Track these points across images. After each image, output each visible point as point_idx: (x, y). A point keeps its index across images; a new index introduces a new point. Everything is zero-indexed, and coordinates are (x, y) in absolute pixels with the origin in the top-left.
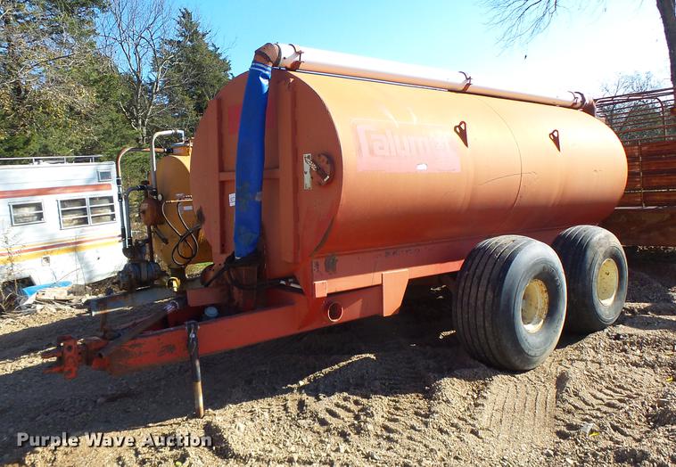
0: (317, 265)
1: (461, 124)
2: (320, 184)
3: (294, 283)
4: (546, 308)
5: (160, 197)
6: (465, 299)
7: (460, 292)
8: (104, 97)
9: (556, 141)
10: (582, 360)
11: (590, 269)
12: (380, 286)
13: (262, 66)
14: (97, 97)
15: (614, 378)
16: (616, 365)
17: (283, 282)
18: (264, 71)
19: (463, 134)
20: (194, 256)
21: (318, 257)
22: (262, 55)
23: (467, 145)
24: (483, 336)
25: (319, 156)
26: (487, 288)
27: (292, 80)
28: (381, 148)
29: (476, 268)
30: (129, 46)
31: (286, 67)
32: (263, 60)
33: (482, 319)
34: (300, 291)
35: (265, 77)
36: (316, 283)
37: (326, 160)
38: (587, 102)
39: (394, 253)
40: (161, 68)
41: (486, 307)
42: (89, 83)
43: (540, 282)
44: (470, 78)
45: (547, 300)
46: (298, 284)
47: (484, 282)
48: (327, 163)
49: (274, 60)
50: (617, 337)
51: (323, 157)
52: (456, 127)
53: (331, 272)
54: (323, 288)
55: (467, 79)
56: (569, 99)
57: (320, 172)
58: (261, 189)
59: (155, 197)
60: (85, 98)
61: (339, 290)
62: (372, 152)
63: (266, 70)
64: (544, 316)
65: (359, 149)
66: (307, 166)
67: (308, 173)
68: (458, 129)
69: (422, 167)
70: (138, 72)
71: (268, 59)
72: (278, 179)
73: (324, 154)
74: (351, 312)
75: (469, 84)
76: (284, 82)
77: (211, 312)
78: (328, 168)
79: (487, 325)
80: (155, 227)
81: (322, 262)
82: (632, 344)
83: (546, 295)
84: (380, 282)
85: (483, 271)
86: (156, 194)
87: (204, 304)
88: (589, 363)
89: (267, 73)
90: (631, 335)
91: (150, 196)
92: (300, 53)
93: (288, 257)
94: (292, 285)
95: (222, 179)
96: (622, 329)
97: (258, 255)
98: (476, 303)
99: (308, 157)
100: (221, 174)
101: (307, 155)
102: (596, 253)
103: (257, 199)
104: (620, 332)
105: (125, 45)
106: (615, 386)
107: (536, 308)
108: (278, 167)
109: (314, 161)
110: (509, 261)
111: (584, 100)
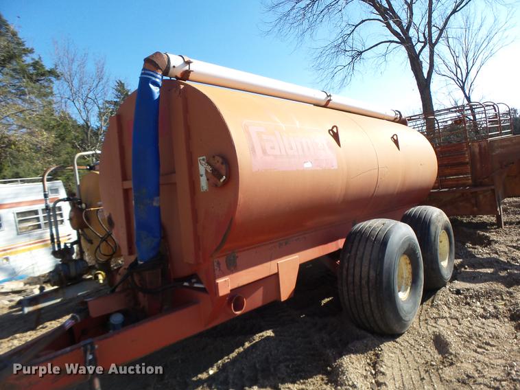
0: (219, 263)
1: (333, 127)
2: (216, 186)
3: (197, 282)
4: (410, 277)
5: (84, 206)
6: (350, 278)
7: (345, 272)
8: (62, 138)
9: (396, 142)
10: (443, 318)
11: (435, 241)
12: (277, 275)
13: (152, 73)
14: (56, 137)
15: (480, 336)
16: (469, 319)
17: (186, 284)
18: (154, 79)
19: (336, 136)
20: (114, 253)
21: (219, 257)
22: (152, 64)
23: (340, 146)
24: (369, 311)
25: (214, 157)
26: (369, 268)
27: (182, 87)
28: (273, 148)
29: (357, 251)
30: (79, 104)
31: (176, 77)
32: (152, 67)
33: (367, 295)
34: (203, 290)
35: (156, 84)
36: (219, 281)
37: (220, 160)
38: (403, 117)
39: (286, 244)
40: (103, 118)
41: (370, 285)
42: (49, 128)
43: (406, 256)
44: (330, 96)
45: (410, 271)
46: (201, 283)
47: (366, 263)
48: (222, 163)
49: (164, 68)
50: (458, 292)
51: (218, 158)
52: (329, 131)
53: (233, 267)
54: (226, 284)
55: (328, 96)
56: (393, 115)
57: (215, 173)
58: (158, 195)
59: (79, 206)
60: (46, 138)
61: (240, 285)
62: (264, 152)
63: (156, 77)
64: (410, 284)
65: (253, 150)
66: (203, 168)
67: (204, 175)
68: (331, 132)
69: (308, 165)
70: (87, 121)
71: (157, 67)
72: (175, 184)
73: (218, 156)
74: (253, 302)
75: (330, 100)
76: (175, 89)
77: (117, 319)
78: (223, 169)
79: (372, 301)
80: (82, 230)
81: (223, 261)
82: (471, 297)
83: (409, 266)
84: (276, 271)
85: (363, 253)
86: (80, 203)
87: (109, 312)
88: (449, 319)
89: (158, 80)
90: (468, 290)
91: (77, 205)
92: (188, 63)
93: (189, 258)
94: (196, 285)
95: (125, 188)
96: (458, 285)
97: (162, 258)
98: (360, 282)
99: (203, 160)
100: (125, 182)
101: (201, 158)
102: (437, 228)
103: (155, 204)
104: (458, 287)
105: (77, 104)
106: (483, 343)
107: (402, 278)
108: (174, 172)
109: (209, 163)
110: (384, 243)
111: (401, 116)
